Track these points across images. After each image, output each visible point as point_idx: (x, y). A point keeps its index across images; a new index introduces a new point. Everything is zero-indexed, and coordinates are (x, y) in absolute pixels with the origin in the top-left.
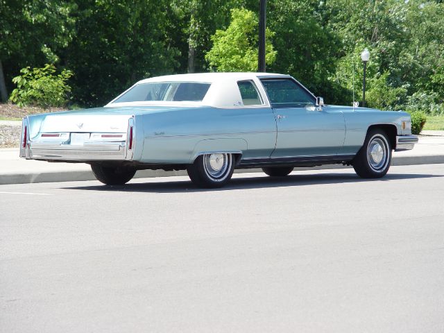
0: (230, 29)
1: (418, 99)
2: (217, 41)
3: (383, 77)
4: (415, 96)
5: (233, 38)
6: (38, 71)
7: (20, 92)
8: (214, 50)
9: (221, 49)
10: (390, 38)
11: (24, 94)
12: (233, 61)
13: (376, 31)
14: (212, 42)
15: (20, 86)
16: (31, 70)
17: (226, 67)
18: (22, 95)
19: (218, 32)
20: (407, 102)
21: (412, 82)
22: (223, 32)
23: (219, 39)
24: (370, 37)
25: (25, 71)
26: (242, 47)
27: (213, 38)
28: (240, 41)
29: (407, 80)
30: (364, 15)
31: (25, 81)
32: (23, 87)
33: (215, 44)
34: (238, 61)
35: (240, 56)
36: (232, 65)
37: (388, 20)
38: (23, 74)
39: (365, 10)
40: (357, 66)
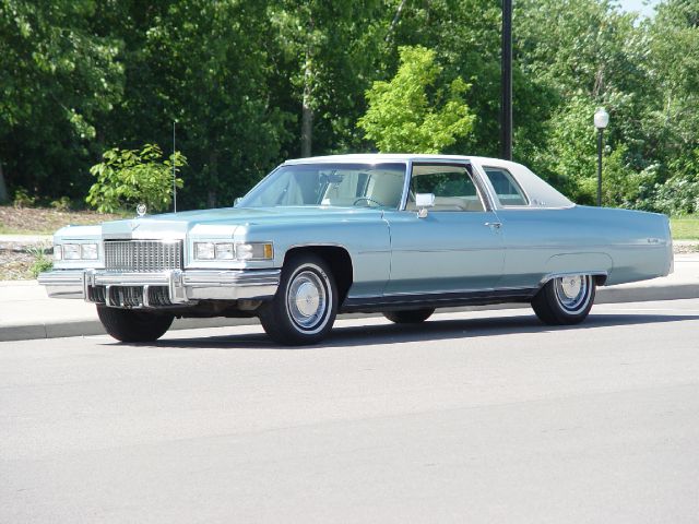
0: (396, 80)
1: (672, 190)
2: (375, 99)
3: (617, 154)
4: (670, 185)
5: (403, 95)
6: (128, 155)
7: (103, 189)
8: (372, 113)
9: (383, 112)
10: (624, 88)
11: (109, 191)
12: (404, 132)
13: (600, 75)
14: (368, 100)
15: (103, 180)
16: (119, 154)
17: (392, 142)
18: (106, 194)
19: (377, 85)
20: (655, 194)
21: (662, 160)
22: (386, 85)
23: (379, 95)
24: (591, 87)
25: (111, 155)
26: (417, 109)
27: (368, 94)
28: (413, 98)
29: (654, 157)
30: (581, 49)
31: (111, 172)
32: (107, 181)
33: (372, 104)
34: (412, 132)
35: (415, 125)
36: (401, 138)
37: (620, 57)
38: (107, 160)
39: (581, 41)
40: (573, 135)
